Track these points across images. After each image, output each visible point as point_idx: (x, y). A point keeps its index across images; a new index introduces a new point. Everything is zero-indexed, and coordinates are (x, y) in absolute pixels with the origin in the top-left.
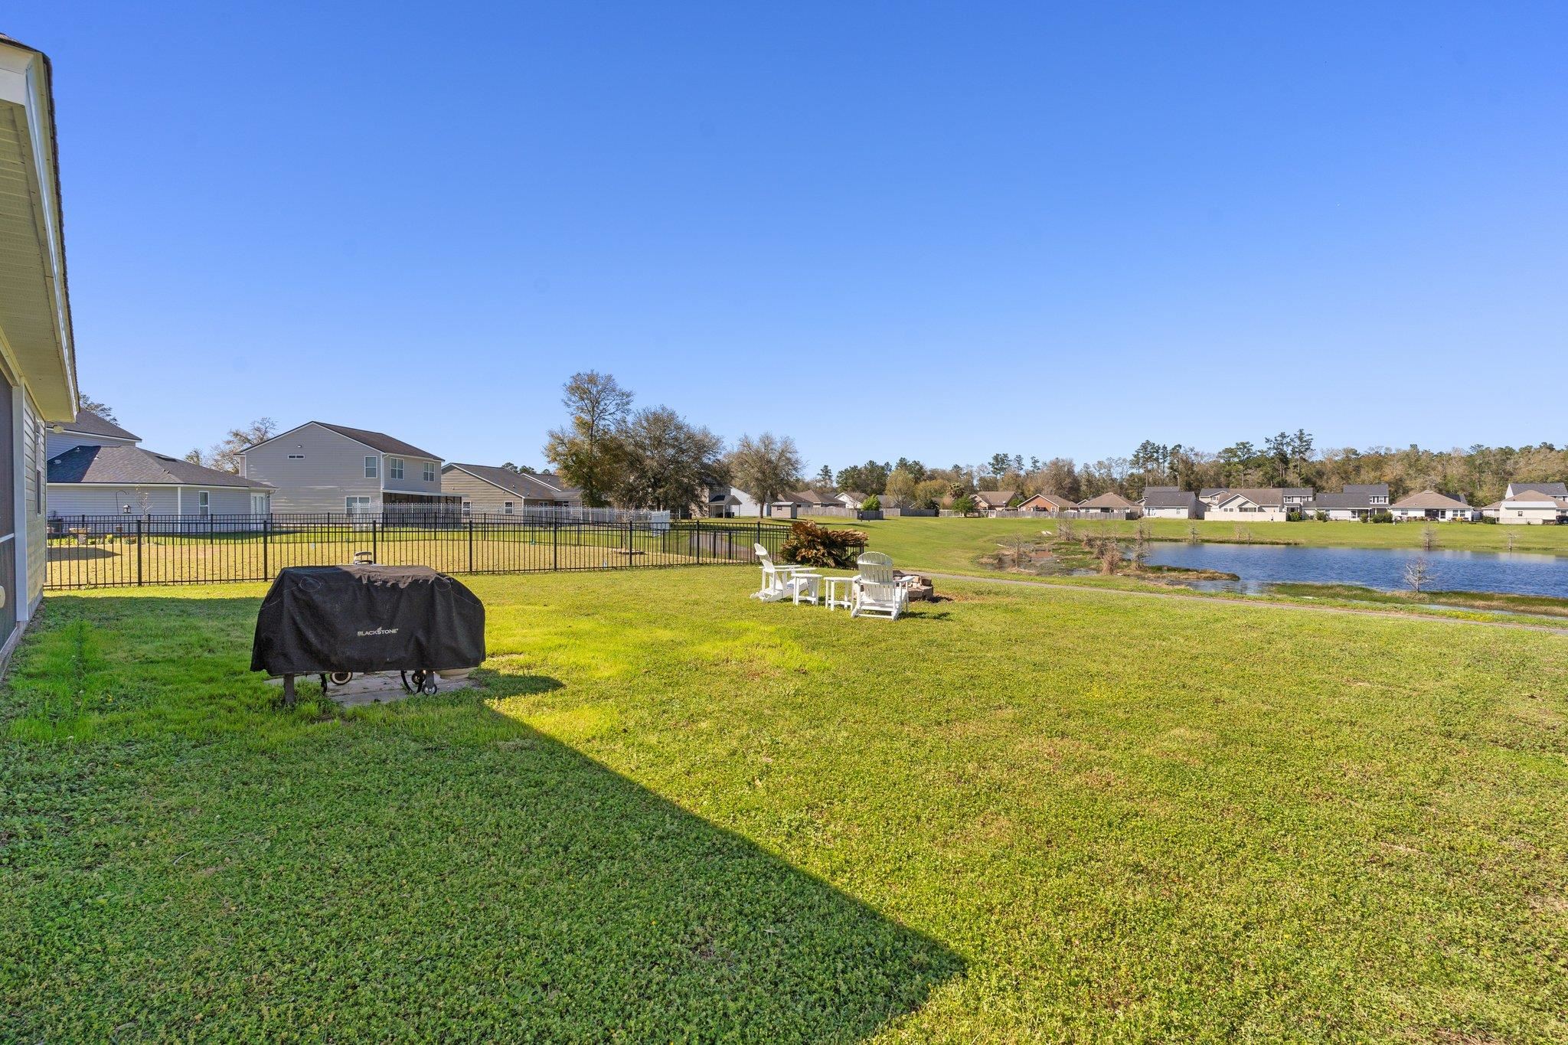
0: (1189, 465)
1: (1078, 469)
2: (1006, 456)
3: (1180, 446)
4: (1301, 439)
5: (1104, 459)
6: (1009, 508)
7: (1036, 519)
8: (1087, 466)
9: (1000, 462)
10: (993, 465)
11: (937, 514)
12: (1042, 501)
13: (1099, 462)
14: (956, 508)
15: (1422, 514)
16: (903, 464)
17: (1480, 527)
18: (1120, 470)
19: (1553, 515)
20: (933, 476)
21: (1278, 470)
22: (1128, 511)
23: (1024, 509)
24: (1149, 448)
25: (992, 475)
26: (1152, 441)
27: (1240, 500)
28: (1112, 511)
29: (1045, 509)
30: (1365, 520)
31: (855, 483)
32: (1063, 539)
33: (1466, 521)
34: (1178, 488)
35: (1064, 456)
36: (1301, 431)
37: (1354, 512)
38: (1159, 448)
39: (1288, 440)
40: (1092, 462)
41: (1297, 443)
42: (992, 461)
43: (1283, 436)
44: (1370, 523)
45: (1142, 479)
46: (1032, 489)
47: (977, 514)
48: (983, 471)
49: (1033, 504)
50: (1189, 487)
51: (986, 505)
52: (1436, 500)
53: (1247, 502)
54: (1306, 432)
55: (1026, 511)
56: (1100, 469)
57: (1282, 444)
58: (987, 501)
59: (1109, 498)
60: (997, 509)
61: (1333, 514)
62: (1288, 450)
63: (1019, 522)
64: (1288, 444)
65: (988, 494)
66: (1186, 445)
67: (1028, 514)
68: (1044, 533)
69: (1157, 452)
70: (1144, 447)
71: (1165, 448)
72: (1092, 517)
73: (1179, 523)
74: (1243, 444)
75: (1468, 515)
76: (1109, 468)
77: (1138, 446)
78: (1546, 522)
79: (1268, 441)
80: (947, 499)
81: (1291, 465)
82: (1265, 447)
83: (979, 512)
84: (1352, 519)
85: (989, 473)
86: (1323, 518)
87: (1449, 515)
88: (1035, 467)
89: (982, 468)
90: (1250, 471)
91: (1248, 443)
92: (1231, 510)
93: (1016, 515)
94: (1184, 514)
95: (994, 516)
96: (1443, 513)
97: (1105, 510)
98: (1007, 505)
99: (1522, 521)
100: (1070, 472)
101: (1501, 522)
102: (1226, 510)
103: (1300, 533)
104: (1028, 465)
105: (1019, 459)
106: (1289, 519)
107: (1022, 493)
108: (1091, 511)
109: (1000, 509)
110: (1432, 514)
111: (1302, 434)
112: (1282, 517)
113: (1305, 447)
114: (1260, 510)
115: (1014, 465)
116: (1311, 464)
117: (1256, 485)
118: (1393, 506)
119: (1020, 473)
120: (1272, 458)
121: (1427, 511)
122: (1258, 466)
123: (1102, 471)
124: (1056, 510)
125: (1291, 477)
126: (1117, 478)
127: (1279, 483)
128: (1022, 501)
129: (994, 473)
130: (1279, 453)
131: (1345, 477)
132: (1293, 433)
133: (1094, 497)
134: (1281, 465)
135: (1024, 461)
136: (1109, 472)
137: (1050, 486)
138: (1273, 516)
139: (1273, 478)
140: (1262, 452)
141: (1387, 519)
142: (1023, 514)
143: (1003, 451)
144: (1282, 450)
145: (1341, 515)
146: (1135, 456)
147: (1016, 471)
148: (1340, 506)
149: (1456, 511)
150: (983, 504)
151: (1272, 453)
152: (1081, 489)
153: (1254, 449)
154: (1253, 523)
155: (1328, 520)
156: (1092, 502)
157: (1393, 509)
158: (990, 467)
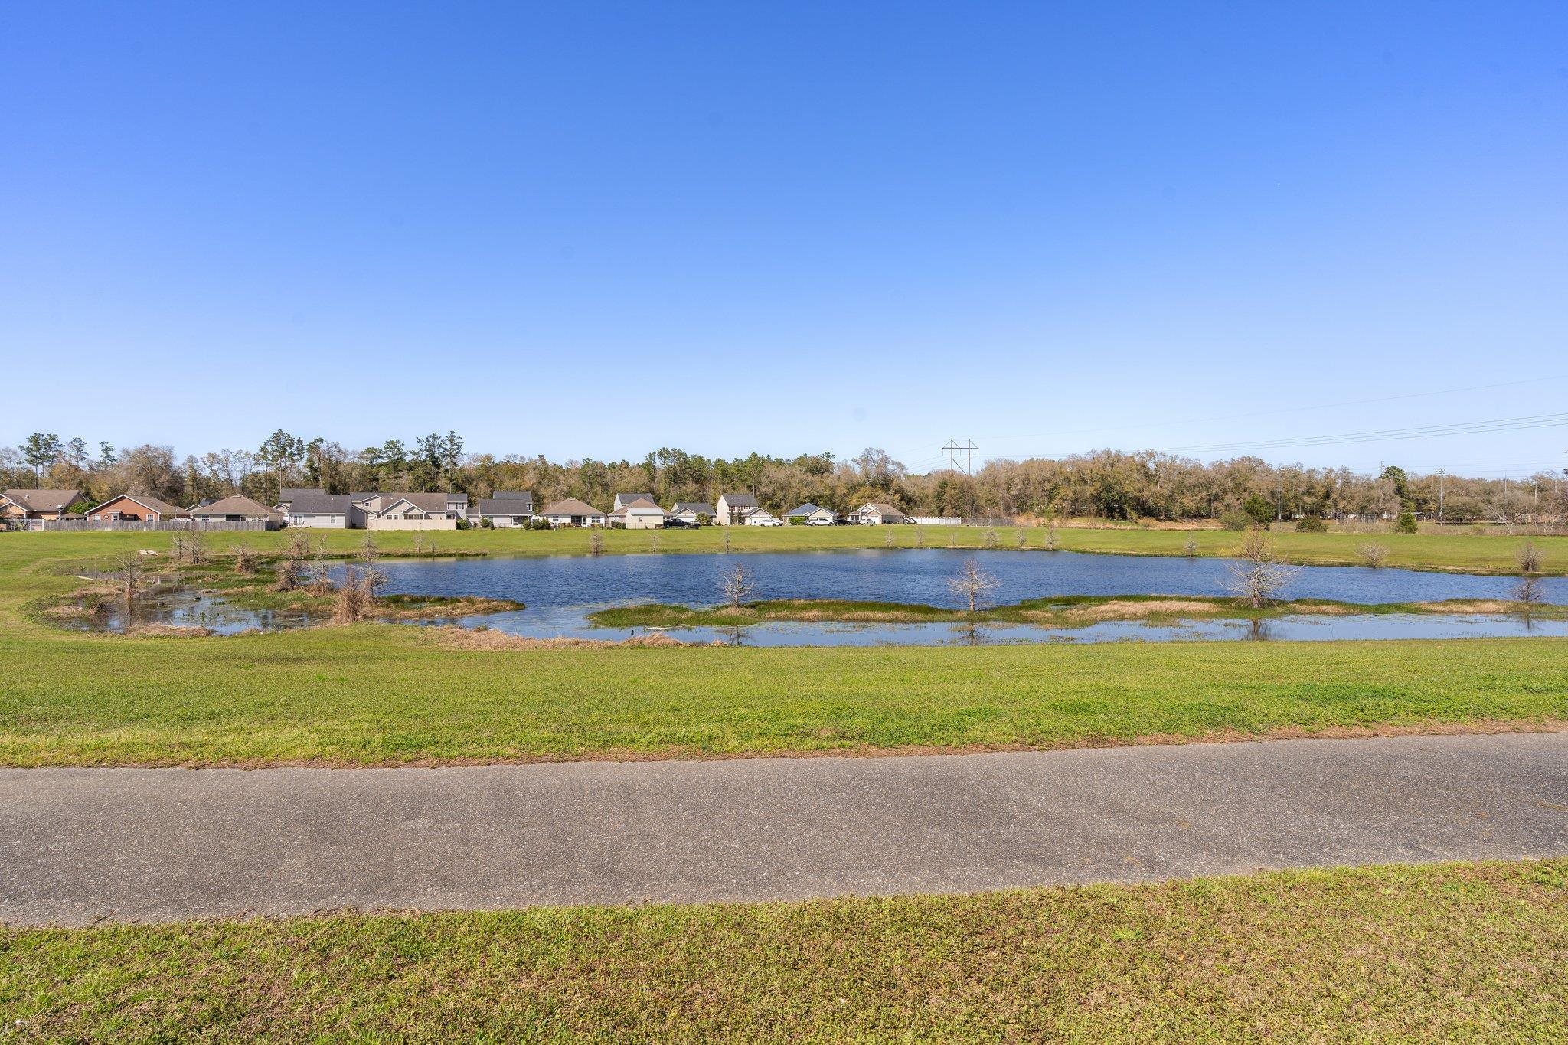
0: (333, 466)
1: (179, 462)
2: (53, 438)
3: (321, 440)
4: (452, 442)
5: (217, 450)
6: (70, 515)
7: (120, 531)
8: (192, 460)
9: (42, 446)
10: (29, 450)
12: (127, 507)
13: (210, 455)
15: (568, 520)
17: (615, 531)
18: (240, 466)
19: (659, 521)
21: (429, 474)
22: (267, 519)
23: (98, 517)
24: (283, 440)
25: (27, 465)
26: (285, 432)
27: (405, 506)
28: (244, 520)
29: (136, 518)
30: (528, 527)
32: (188, 562)
33: (601, 526)
34: (322, 491)
35: (158, 443)
36: (452, 433)
37: (515, 519)
38: (292, 440)
39: (439, 441)
40: (200, 453)
41: (448, 446)
42: (27, 444)
43: (434, 437)
44: (532, 531)
45: (270, 479)
46: (105, 488)
47: (5, 526)
48: (10, 460)
49: (115, 509)
50: (334, 490)
51: (24, 511)
52: (577, 506)
53: (413, 508)
54: (457, 435)
55: (103, 521)
56: (212, 464)
57: (433, 446)
58: (24, 504)
59: (236, 503)
60: (46, 517)
61: (497, 521)
62: (437, 452)
63: (93, 537)
64: (440, 446)
65: (25, 494)
66: (330, 438)
67: (108, 525)
68: (143, 552)
69: (291, 446)
70: (276, 438)
71: (300, 442)
72: (215, 528)
73: (338, 533)
74: (393, 442)
75: (602, 520)
76: (227, 462)
77: (268, 437)
78: (657, 526)
79: (419, 441)
81: (441, 470)
82: (416, 448)
83: (8, 523)
84: (513, 526)
86: (486, 525)
87: (589, 521)
88: (108, 456)
90: (400, 474)
91: (398, 442)
92: (396, 517)
93: (84, 527)
94: (340, 522)
95: (40, 529)
96: (585, 520)
97: (230, 517)
98: (64, 511)
99: (641, 525)
100: (167, 466)
101: (627, 526)
102: (389, 517)
103: (470, 542)
104: (94, 454)
105: (78, 444)
106: (458, 527)
107: (87, 494)
108: (212, 520)
109: (54, 517)
110: (577, 520)
111: (453, 436)
112: (451, 525)
113: (456, 450)
114: (427, 517)
115: (69, 452)
116: (462, 470)
117: (412, 490)
118: (546, 512)
119: (81, 464)
120: (425, 461)
121: (573, 517)
122: (411, 469)
123: (215, 468)
124: (156, 518)
125: (442, 482)
126: (237, 477)
127: (431, 488)
128: (92, 506)
129: (31, 462)
130: (432, 456)
131: (492, 484)
132: (443, 434)
133: (211, 501)
134: (434, 469)
135: (86, 448)
136: (225, 468)
137: (138, 486)
138: (443, 524)
139: (425, 482)
140: (414, 454)
141: (545, 526)
142: (98, 524)
143: (45, 431)
144: (434, 452)
145: (502, 522)
146: (263, 449)
147: (74, 462)
148: (502, 513)
149: (593, 517)
150: (17, 510)
151: (424, 456)
152: (188, 490)
153: (405, 449)
154: (423, 532)
155: (493, 528)
156: (210, 508)
157: (547, 516)
158: (24, 456)
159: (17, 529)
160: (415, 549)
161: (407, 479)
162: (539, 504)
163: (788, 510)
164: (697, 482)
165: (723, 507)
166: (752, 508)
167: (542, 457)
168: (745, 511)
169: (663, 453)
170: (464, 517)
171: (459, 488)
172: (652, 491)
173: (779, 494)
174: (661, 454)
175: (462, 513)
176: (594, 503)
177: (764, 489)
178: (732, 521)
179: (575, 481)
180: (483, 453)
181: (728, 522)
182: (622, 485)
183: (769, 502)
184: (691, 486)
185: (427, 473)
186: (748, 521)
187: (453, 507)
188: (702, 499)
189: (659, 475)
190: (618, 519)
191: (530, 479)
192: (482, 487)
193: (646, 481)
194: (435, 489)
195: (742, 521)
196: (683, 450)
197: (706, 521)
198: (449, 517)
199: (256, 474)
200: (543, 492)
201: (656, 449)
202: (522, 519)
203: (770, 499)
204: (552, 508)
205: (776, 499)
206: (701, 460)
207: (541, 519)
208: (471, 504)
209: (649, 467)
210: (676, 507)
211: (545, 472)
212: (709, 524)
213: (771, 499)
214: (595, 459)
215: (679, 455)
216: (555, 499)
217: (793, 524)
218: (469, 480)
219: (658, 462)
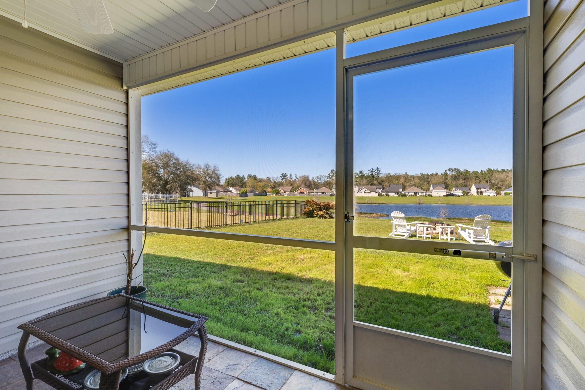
1: (310, 179)
2: (286, 174)
4: (377, 170)
5: (318, 175)
6: (292, 192)
7: (300, 196)
8: (313, 178)
9: (284, 176)
10: (282, 177)
11: (266, 195)
12: (301, 190)
13: (317, 177)
14: (273, 193)
15: (413, 194)
16: (250, 176)
17: (428, 197)
18: (324, 179)
19: (445, 194)
20: (261, 181)
21: (371, 180)
22: (330, 193)
23: (296, 193)
24: (333, 172)
25: (281, 180)
27: (364, 190)
28: (325, 193)
29: (303, 193)
30: (399, 196)
31: (232, 183)
33: (424, 196)
35: (306, 174)
36: (378, 167)
37: (396, 193)
39: (374, 170)
40: (315, 176)
41: (377, 171)
43: (373, 169)
44: (401, 197)
46: (296, 186)
47: (280, 195)
49: (299, 191)
51: (283, 191)
52: (416, 189)
53: (366, 190)
54: (379, 168)
56: (317, 179)
57: (372, 171)
59: (323, 189)
60: (287, 193)
61: (390, 194)
62: (374, 173)
64: (374, 171)
65: (283, 187)
67: (298, 195)
72: (319, 195)
74: (361, 171)
75: (424, 194)
76: (321, 178)
77: (330, 171)
78: (444, 196)
79: (368, 170)
80: (269, 190)
81: (375, 178)
82: (368, 172)
83: (281, 194)
84: (395, 195)
85: (280, 180)
86: (387, 195)
87: (420, 194)
88: (296, 178)
89: (277, 178)
90: (363, 180)
91: (363, 171)
92: (362, 193)
93: (294, 195)
95: (286, 195)
96: (418, 193)
97: (323, 193)
98: (290, 192)
99: (438, 196)
100: (308, 180)
101: (433, 196)
102: (360, 193)
103: (382, 200)
104: (294, 178)
105: (291, 175)
106: (379, 196)
107: (294, 187)
108: (318, 193)
109: (289, 193)
110: (416, 193)
111: (378, 168)
112: (377, 195)
113: (379, 172)
114: (370, 193)
115: (289, 177)
116: (381, 178)
117: (366, 185)
118: (405, 191)
119: (291, 180)
120: (370, 176)
121: (414, 193)
122: (366, 178)
123: (318, 180)
124: (307, 193)
125: (375, 182)
126: (323, 181)
127: (372, 184)
128: (295, 190)
129: (282, 180)
130: (372, 174)
131: (390, 182)
132: (375, 168)
133: (318, 188)
134: (372, 178)
135: (292, 176)
136: (320, 180)
137: (303, 185)
138: (374, 195)
139: (370, 182)
140: (367, 174)
141: (405, 195)
142: (296, 195)
143: (284, 173)
144: (372, 173)
145: (392, 194)
146: (329, 174)
147: (290, 180)
148: (391, 191)
149: (421, 193)
150: (282, 191)
151: (370, 174)
152: (312, 186)
153: (364, 173)
154: (369, 197)
155: (389, 196)
156: (318, 190)
157: (406, 192)
158: (281, 178)
159: (282, 196)
160: (366, 202)
161: (365, 181)
162: (404, 188)
163: (504, 189)
164: (464, 179)
165: (474, 189)
166: (486, 189)
167: (406, 173)
168: (483, 190)
169: (451, 170)
170: (381, 192)
171: (379, 184)
172: (445, 183)
173: (500, 184)
174: (449, 170)
175: (380, 191)
176: (423, 188)
177: (493, 182)
178: (478, 193)
179: (417, 181)
180: (387, 173)
181: (476, 194)
182: (434, 181)
183: (496, 187)
184: (461, 181)
185: (370, 180)
186: (484, 194)
187: (378, 190)
188: (466, 186)
189: (449, 178)
190: (430, 194)
191: (402, 180)
192: (387, 184)
193: (443, 180)
194: (373, 184)
195: (482, 193)
196: (459, 168)
197: (466, 194)
198: (376, 193)
199: (327, 181)
200: (406, 184)
201: (448, 168)
202: (398, 193)
203: (495, 185)
204: (408, 189)
205: (499, 185)
206: (467, 172)
207: (404, 193)
208: (383, 188)
209: (446, 174)
210: (454, 189)
211: (407, 177)
212: (467, 195)
213: (497, 185)
214: (425, 173)
215: (457, 170)
216: (410, 187)
217: (505, 195)
218: (383, 181)
219: (448, 173)
